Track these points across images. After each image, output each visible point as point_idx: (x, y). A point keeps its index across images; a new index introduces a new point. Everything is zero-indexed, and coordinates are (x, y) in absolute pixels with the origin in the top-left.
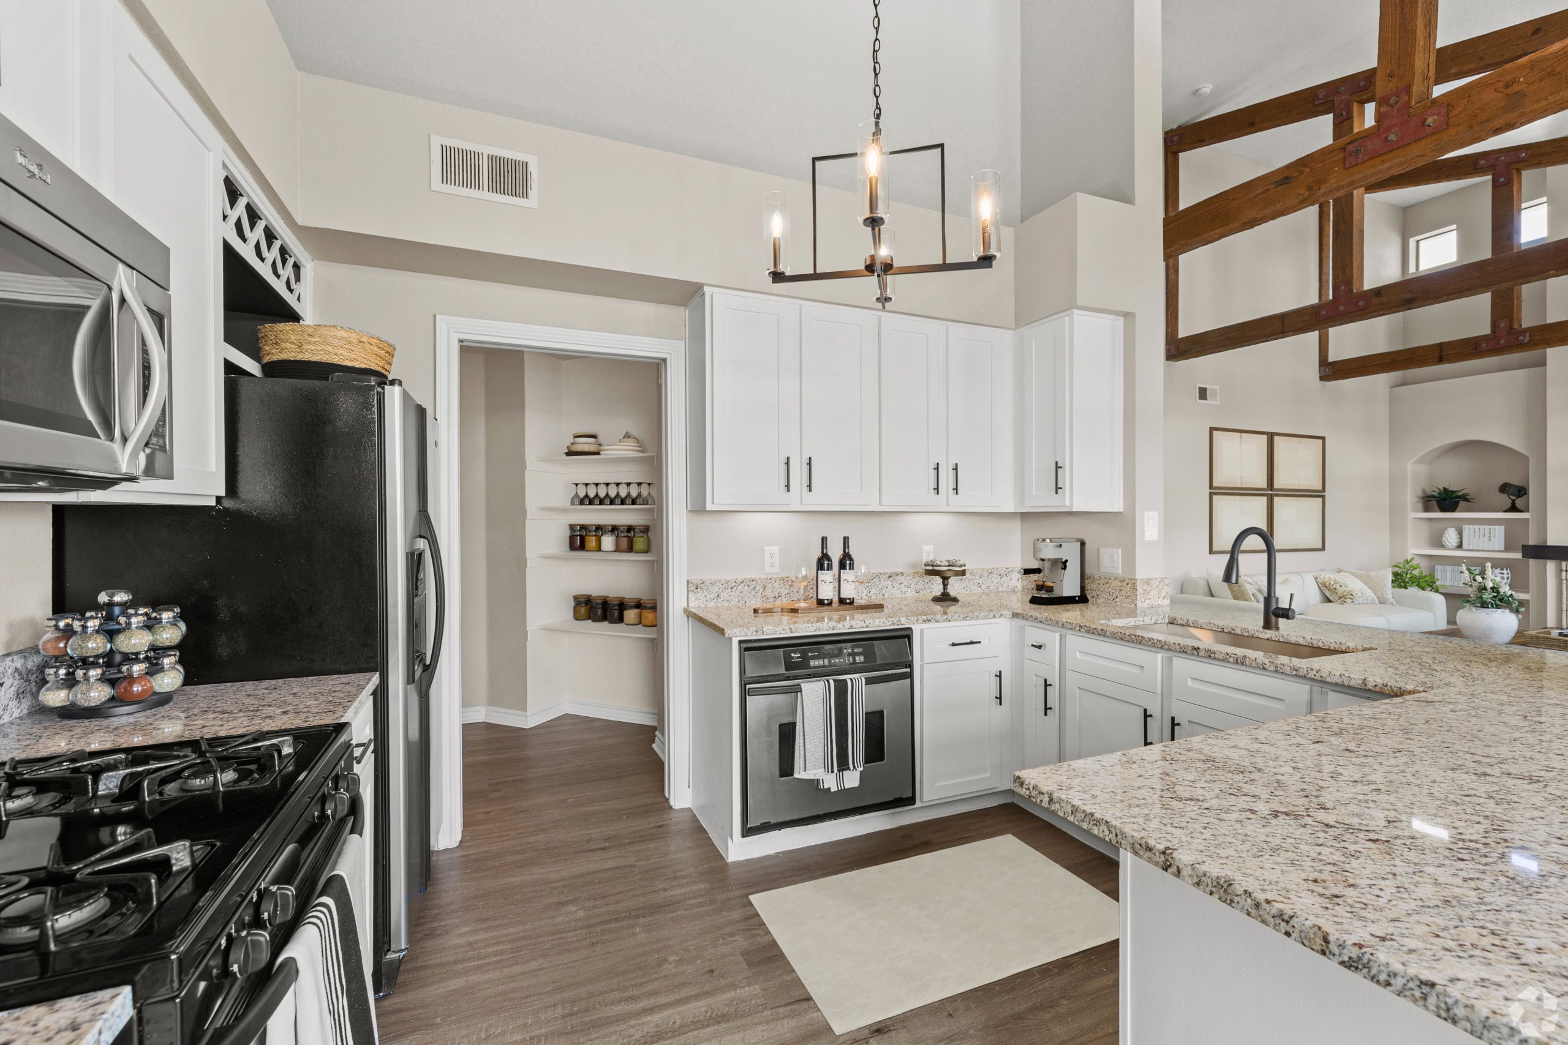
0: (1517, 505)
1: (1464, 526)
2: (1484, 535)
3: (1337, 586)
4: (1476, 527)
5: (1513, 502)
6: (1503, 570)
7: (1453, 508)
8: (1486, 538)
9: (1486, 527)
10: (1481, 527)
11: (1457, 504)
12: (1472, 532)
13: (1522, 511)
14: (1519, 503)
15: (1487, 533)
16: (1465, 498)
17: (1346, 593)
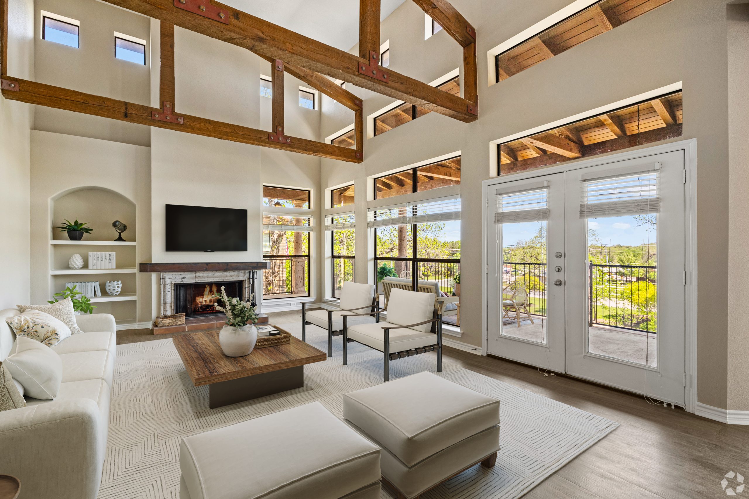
0: (122, 236)
1: (89, 253)
2: (106, 259)
3: (38, 328)
4: (99, 253)
5: (120, 235)
6: (118, 282)
7: (79, 238)
8: (107, 261)
9: (107, 253)
10: (103, 253)
11: (82, 234)
12: (96, 256)
13: (125, 241)
14: (123, 235)
15: (107, 257)
16: (88, 230)
17: (49, 334)
